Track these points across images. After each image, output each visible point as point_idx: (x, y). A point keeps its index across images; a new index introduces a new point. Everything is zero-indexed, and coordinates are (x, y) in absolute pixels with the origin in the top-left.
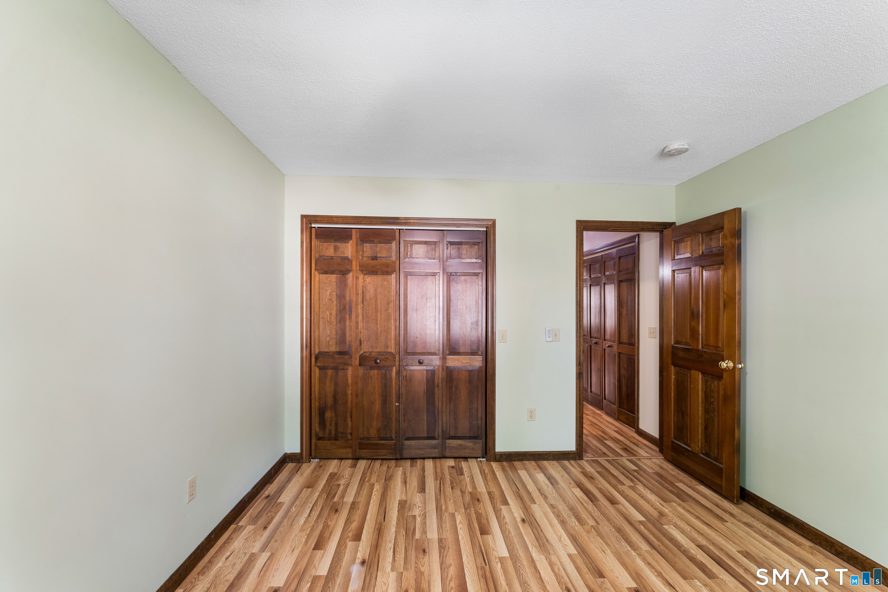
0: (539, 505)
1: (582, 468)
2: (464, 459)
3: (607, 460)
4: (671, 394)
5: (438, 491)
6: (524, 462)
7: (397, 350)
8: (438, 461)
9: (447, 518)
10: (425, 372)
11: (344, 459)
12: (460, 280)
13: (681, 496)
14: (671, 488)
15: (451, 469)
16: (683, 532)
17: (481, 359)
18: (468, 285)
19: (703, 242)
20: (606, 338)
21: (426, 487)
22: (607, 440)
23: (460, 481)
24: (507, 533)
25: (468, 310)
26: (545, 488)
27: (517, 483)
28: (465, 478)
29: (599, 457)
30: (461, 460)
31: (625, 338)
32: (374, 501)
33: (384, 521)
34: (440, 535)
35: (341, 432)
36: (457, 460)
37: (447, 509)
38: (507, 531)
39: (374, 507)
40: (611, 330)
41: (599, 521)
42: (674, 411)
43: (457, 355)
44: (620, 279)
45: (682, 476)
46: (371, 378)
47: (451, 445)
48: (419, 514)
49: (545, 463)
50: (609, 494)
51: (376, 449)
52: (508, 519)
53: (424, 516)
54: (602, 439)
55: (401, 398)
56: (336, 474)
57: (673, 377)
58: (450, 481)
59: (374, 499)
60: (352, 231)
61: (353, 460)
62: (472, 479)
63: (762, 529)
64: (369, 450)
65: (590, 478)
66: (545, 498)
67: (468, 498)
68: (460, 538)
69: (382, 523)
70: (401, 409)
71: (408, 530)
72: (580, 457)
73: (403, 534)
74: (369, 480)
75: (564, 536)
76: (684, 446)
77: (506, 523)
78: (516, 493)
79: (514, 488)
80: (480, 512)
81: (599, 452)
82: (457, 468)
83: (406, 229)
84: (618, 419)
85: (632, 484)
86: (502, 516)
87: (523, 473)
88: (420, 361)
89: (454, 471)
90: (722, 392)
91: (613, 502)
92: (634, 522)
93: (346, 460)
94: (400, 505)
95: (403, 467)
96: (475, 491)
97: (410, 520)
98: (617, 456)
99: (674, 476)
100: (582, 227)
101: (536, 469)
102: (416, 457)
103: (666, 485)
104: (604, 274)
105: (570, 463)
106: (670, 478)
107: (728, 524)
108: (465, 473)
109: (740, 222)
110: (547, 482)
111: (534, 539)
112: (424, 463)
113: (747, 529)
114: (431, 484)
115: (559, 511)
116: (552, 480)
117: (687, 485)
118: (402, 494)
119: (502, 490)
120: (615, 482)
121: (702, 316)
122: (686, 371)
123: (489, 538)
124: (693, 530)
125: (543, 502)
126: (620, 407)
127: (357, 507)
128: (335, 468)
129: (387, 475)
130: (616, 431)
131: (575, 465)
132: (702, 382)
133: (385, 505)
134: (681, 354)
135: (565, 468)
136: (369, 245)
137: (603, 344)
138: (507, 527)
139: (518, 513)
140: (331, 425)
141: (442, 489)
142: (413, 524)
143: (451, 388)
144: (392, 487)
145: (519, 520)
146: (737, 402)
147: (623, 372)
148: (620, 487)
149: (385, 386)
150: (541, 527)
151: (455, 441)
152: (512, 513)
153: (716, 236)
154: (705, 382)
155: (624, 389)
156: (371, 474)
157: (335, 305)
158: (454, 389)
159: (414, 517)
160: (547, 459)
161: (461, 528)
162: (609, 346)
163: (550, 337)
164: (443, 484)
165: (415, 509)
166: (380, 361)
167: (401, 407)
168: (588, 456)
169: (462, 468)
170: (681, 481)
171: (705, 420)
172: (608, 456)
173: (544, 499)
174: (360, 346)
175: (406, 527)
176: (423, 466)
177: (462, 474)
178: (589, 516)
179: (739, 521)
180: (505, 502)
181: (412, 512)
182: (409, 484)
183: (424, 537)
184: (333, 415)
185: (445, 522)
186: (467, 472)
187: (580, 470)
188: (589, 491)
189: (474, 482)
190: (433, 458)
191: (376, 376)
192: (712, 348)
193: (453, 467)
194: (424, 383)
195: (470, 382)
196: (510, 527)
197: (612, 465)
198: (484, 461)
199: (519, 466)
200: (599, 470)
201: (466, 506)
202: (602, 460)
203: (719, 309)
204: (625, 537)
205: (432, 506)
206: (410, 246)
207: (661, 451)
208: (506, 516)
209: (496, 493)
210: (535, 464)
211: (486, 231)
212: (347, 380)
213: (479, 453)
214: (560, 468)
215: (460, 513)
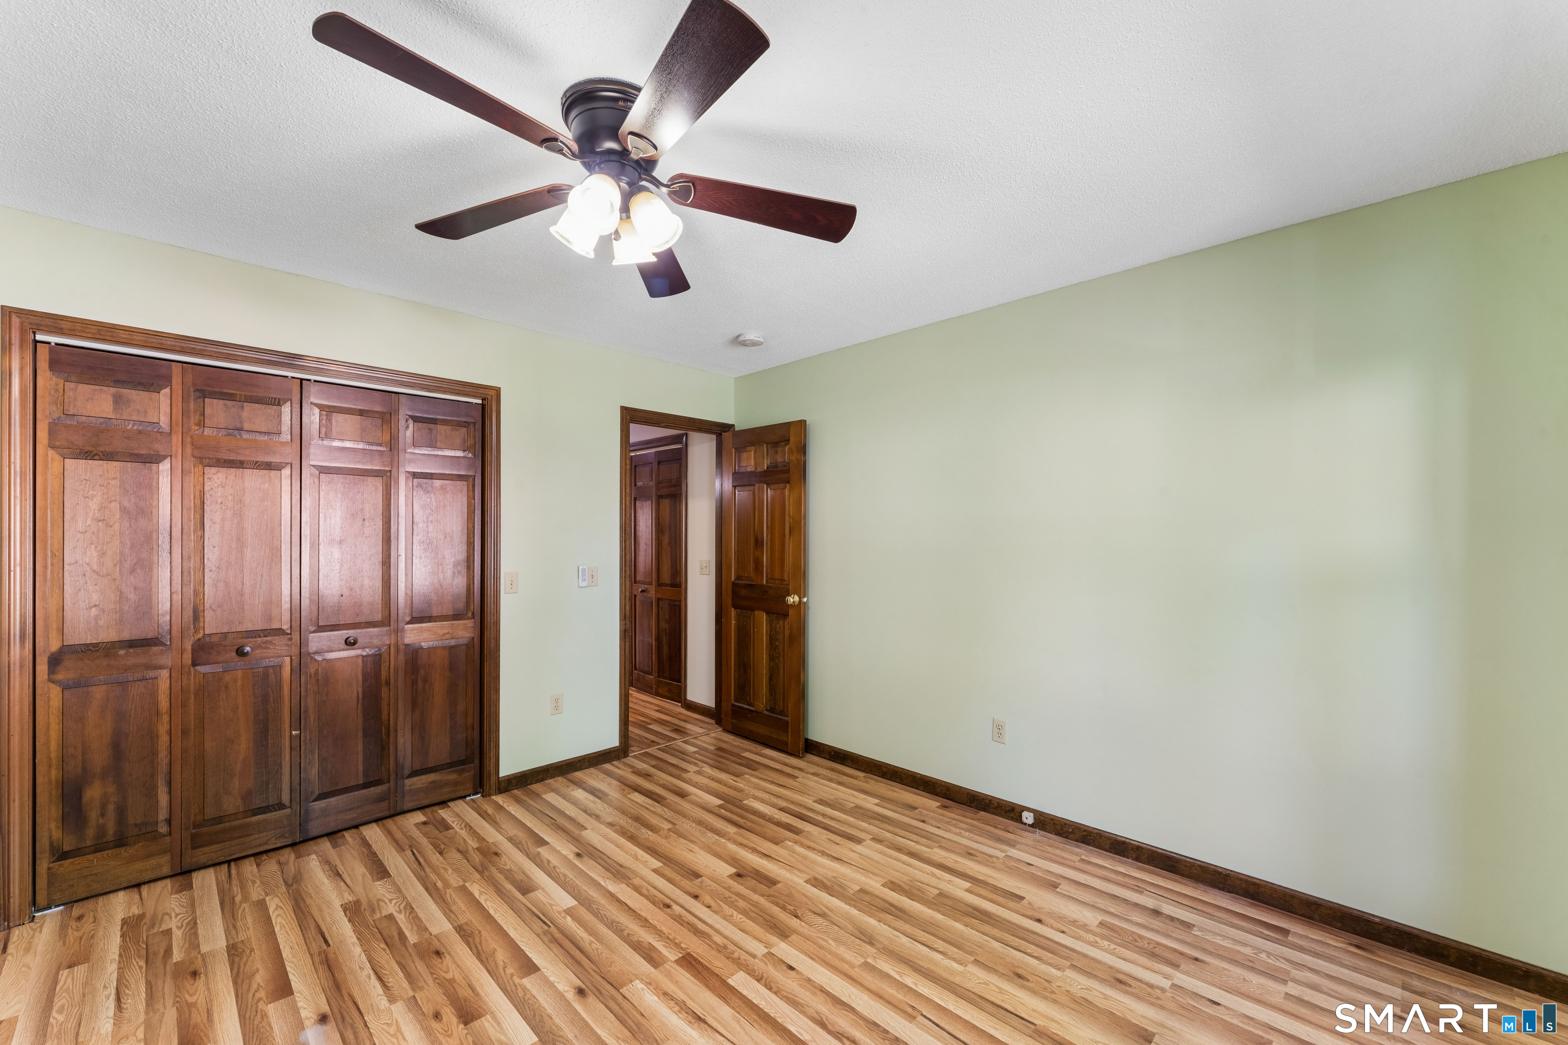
0: (592, 829)
1: (631, 766)
2: (440, 806)
3: (659, 749)
4: (731, 644)
5: (416, 866)
6: (547, 781)
7: (296, 625)
8: (389, 823)
9: (453, 896)
10: (360, 661)
11: (144, 883)
12: (432, 487)
13: (751, 765)
14: (739, 761)
15: (423, 827)
16: (763, 801)
17: (471, 625)
18: (448, 496)
19: (767, 455)
20: (638, 578)
21: (388, 868)
22: (651, 724)
23: (449, 838)
24: (562, 878)
25: (448, 539)
26: (591, 805)
27: (547, 812)
28: (456, 832)
29: (648, 747)
30: (434, 808)
31: (666, 577)
32: (282, 926)
33: (328, 945)
34: (454, 923)
35: (135, 825)
36: (428, 810)
37: (447, 885)
38: (561, 876)
39: (288, 935)
40: (645, 568)
41: (675, 822)
42: (735, 666)
43: (426, 622)
44: (659, 493)
45: (746, 744)
46: (227, 687)
47: (415, 787)
48: (398, 909)
49: (579, 775)
50: (675, 788)
51: (240, 837)
52: (555, 861)
53: (410, 909)
54: (643, 724)
55: (305, 718)
56: (141, 917)
57: (733, 622)
58: (431, 844)
59: (280, 923)
60: (170, 368)
61: (174, 879)
62: (470, 830)
63: (827, 774)
64: (220, 845)
65: (647, 776)
66: (597, 817)
67: (477, 858)
68: (492, 912)
69: (324, 951)
70: (305, 740)
71: (388, 940)
72: (625, 754)
73: (382, 949)
74: (246, 898)
75: (640, 853)
76: (746, 707)
77: (555, 867)
78: (552, 825)
79: (547, 820)
80: (508, 867)
81: (646, 741)
82: (435, 822)
83: (315, 381)
84: (657, 694)
85: (698, 769)
86: (545, 861)
87: (551, 797)
88: (350, 642)
89: (430, 828)
90: (787, 633)
91: (682, 795)
92: (713, 809)
93: (152, 884)
94: (348, 912)
95: (316, 853)
96: (485, 843)
97: (384, 924)
98: (669, 741)
99: (738, 747)
100: (628, 418)
101: (568, 786)
102: (340, 827)
103: (733, 758)
104: (635, 485)
105: (613, 765)
106: (735, 750)
107: (799, 779)
108: (454, 825)
109: (805, 437)
110: (591, 797)
111: (603, 870)
112: (361, 833)
113: (816, 778)
114: (395, 861)
115: (622, 827)
116: (597, 793)
117: (753, 753)
118: (340, 893)
119: (529, 828)
120: (677, 772)
121: (767, 544)
122: (749, 612)
123: (538, 895)
124: (771, 796)
125: (597, 824)
126: (659, 677)
127: (246, 950)
128: (130, 908)
129: (285, 877)
130: (657, 711)
131: (621, 766)
132: (767, 624)
133: (314, 923)
134: (744, 592)
135: (609, 774)
136: (221, 402)
137: (634, 588)
138: (558, 871)
139: (567, 850)
140: (102, 815)
141: (421, 860)
142: (394, 928)
143: (414, 683)
144: (311, 891)
145: (571, 857)
146: (802, 642)
147: (664, 625)
148: (685, 775)
149: (265, 699)
150: (607, 853)
151: (422, 777)
152: (558, 852)
153: (781, 449)
154: (770, 623)
155: (665, 649)
156: (243, 887)
157: (118, 533)
158: (420, 684)
159: (390, 917)
160: (580, 769)
161: (486, 900)
162: (642, 591)
163: (584, 580)
164: (419, 853)
165: (385, 906)
166: (252, 650)
167: (305, 737)
168: (635, 751)
169: (443, 819)
170: (746, 750)
171: (770, 669)
172: (659, 744)
173: (596, 820)
174: (194, 624)
175: (382, 936)
176: (362, 839)
177: (447, 827)
178: (661, 820)
179: (808, 773)
180: (542, 842)
181: (381, 913)
182: (349, 875)
183: (426, 936)
184: (111, 789)
185: (454, 903)
186: (455, 823)
187: (630, 770)
188: (651, 792)
189: (475, 832)
190: (376, 821)
191: (239, 683)
192: (777, 582)
193: (425, 823)
194: (357, 681)
195: (452, 667)
196: (563, 869)
197: (667, 752)
198: (478, 798)
199: (540, 790)
200: (654, 763)
201: (480, 869)
202: (651, 750)
203: (784, 535)
204: (709, 827)
205: (416, 891)
206: (327, 415)
207: (719, 722)
208: (550, 859)
209: (521, 835)
210: (565, 780)
211: (482, 404)
212: (156, 704)
213: (469, 786)
214: (602, 776)
215: (474, 882)
